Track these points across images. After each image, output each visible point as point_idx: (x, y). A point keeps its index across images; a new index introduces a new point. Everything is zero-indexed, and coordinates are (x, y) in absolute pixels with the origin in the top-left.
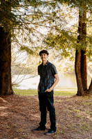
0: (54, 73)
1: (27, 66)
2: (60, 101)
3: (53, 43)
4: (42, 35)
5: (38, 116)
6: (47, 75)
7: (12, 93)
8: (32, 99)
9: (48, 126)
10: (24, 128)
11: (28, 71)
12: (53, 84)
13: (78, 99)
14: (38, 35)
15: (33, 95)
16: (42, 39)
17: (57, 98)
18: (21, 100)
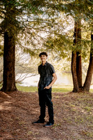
0: (52, 72)
1: (29, 66)
2: (58, 97)
3: (52, 45)
4: (42, 39)
5: (38, 111)
6: (46, 74)
7: (16, 90)
8: (33, 94)
9: (47, 119)
10: (26, 120)
11: (30, 70)
12: (51, 82)
13: (74, 95)
14: (39, 38)
15: (34, 92)
16: (42, 42)
17: (56, 94)
18: (23, 96)
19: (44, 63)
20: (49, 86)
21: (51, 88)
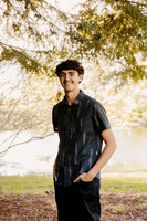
1: (21, 108)
3: (97, 37)
4: (63, 16)
6: (79, 133)
8: (38, 202)
11: (26, 122)
12: (97, 159)
14: (53, 16)
15: (41, 192)
16: (62, 27)
17: (112, 200)
19: (72, 96)
20: (93, 173)
21: (97, 180)
